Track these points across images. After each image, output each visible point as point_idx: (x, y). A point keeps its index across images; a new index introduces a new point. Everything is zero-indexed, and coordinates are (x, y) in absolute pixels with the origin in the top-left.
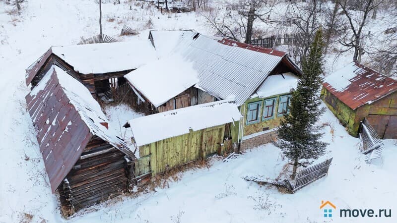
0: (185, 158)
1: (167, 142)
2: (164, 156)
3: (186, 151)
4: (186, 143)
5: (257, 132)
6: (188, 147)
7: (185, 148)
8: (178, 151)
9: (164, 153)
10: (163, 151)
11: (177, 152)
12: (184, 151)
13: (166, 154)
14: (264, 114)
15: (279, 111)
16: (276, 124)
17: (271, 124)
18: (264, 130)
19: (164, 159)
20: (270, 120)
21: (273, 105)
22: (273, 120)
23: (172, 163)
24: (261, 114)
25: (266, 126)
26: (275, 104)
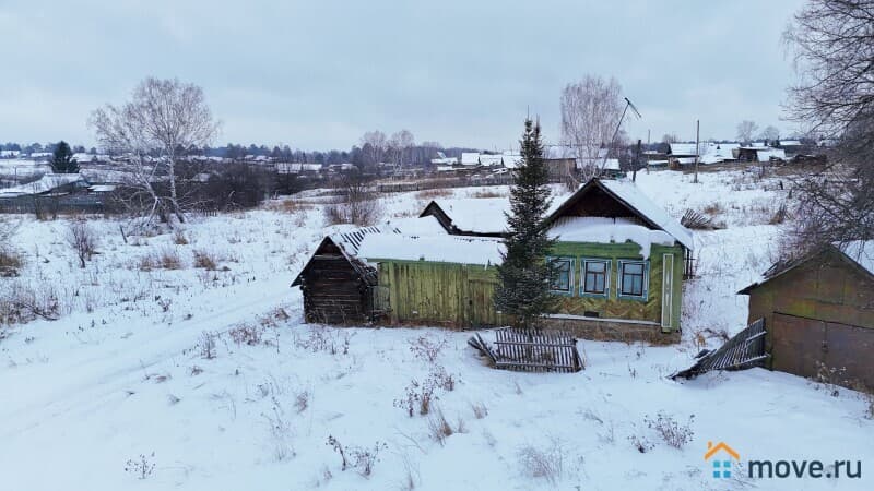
0: (442, 313)
2: (409, 296)
3: (441, 301)
4: (441, 290)
5: (571, 313)
6: (443, 296)
7: (439, 296)
8: (429, 297)
10: (409, 288)
11: (427, 298)
12: (439, 301)
13: (412, 295)
14: (582, 284)
15: (619, 286)
16: (616, 312)
17: (604, 308)
18: (588, 314)
19: (410, 301)
20: (599, 299)
21: (604, 273)
22: (607, 301)
23: (422, 313)
24: (577, 283)
25: (591, 308)
26: (609, 272)
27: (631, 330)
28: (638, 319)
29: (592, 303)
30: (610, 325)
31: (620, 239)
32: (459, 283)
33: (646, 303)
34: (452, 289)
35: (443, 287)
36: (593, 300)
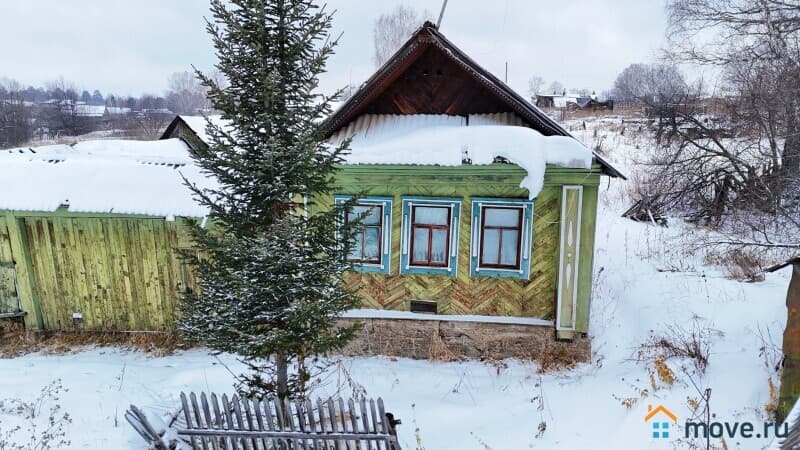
0: (132, 315)
1: (63, 246)
2: (60, 284)
3: (129, 291)
4: (126, 269)
5: (385, 307)
6: (133, 281)
7: (123, 281)
8: (103, 285)
9: (59, 276)
10: (58, 268)
11: (99, 287)
12: (124, 292)
13: (67, 282)
14: (405, 249)
15: (475, 253)
16: (469, 302)
17: (447, 294)
18: (417, 306)
19: (65, 294)
20: (437, 278)
21: (447, 227)
22: (454, 281)
23: (91, 316)
24: (397, 247)
25: (423, 296)
26: (456, 224)
27: (498, 336)
28: (510, 314)
29: (425, 285)
30: (458, 329)
31: (483, 158)
32: (162, 254)
33: (525, 284)
34: (150, 266)
35: (131, 263)
36: (426, 280)
